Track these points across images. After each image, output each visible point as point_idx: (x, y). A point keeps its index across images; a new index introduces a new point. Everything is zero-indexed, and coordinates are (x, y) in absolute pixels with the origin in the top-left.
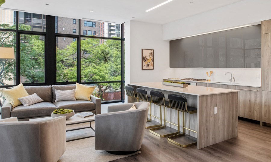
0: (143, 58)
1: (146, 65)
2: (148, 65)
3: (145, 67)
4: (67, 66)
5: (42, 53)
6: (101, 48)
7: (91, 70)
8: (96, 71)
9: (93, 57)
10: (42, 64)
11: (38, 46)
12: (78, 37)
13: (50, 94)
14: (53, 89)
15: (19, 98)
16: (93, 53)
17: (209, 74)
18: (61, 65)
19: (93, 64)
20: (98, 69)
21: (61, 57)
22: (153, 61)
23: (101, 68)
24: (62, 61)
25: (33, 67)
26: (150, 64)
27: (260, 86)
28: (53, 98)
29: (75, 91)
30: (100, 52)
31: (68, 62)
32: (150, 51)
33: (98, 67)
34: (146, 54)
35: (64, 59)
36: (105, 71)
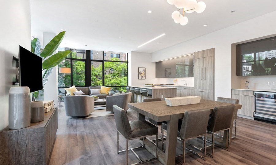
0: (139, 73)
1: (141, 77)
2: (142, 77)
3: (140, 78)
4: (99, 78)
5: (83, 70)
6: (121, 66)
7: (115, 81)
8: (118, 82)
9: (117, 72)
10: (83, 77)
11: (81, 66)
12: (103, 61)
13: (88, 91)
14: (90, 88)
15: (73, 92)
16: (116, 70)
17: (175, 81)
18: (96, 78)
19: (116, 77)
20: (120, 80)
21: (96, 72)
22: (145, 74)
23: (121, 80)
24: (96, 75)
25: (77, 79)
26: (143, 76)
27: (193, 86)
28: (89, 93)
29: (100, 90)
30: (121, 69)
31: (100, 76)
32: (143, 69)
33: (119, 79)
34: (141, 70)
35: (97, 74)
36: (124, 82)
